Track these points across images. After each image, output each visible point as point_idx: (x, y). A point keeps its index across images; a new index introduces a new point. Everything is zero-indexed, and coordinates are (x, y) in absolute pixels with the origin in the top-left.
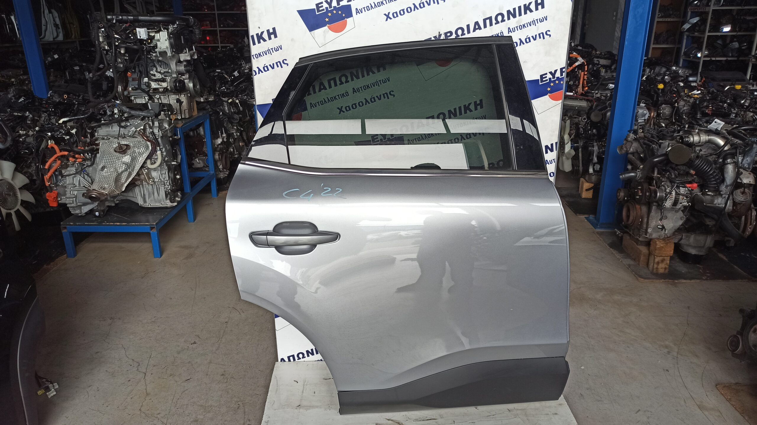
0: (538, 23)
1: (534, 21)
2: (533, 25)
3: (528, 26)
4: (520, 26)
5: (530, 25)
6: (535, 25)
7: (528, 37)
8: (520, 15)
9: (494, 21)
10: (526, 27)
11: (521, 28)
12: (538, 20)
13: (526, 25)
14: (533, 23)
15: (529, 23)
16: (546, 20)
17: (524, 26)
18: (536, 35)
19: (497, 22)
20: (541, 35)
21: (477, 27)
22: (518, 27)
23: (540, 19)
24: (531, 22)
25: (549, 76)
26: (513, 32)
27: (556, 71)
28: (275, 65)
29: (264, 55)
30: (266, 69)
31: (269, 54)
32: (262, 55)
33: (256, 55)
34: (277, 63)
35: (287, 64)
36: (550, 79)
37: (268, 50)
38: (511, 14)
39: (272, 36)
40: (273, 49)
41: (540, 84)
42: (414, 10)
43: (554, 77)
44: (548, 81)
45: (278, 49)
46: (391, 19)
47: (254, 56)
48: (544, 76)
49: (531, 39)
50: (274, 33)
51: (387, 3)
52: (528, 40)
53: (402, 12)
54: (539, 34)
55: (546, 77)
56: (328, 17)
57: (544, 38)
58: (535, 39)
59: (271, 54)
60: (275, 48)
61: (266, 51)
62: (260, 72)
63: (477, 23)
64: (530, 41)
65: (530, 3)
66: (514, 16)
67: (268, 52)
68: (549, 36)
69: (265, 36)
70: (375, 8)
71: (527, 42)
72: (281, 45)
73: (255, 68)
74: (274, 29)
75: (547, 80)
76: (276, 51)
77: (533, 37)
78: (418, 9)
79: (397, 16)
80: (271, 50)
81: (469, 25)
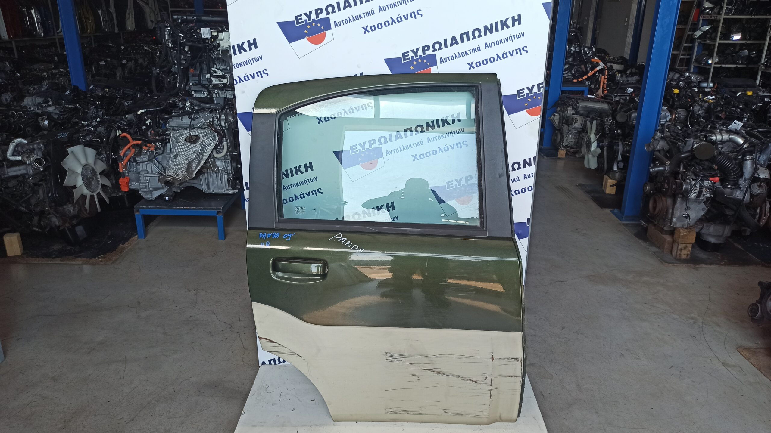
0: (515, 39)
1: (511, 37)
2: (510, 40)
3: (505, 42)
4: (497, 42)
5: (507, 41)
6: (512, 41)
7: (505, 53)
8: (497, 30)
9: (471, 37)
10: (503, 43)
11: (498, 44)
12: (515, 36)
13: (503, 41)
14: (510, 39)
15: (506, 38)
16: (523, 36)
17: (501, 41)
18: (513, 51)
19: (474, 38)
20: (518, 51)
21: (454, 42)
22: (495, 43)
23: (517, 35)
24: (508, 38)
25: (526, 91)
26: (490, 47)
27: (533, 87)
28: (256, 75)
29: (244, 65)
30: (247, 78)
31: (249, 64)
32: (243, 65)
33: (237, 65)
34: (257, 73)
35: (268, 74)
36: (527, 94)
37: (248, 60)
38: (488, 30)
39: (253, 47)
40: (254, 60)
41: (518, 99)
42: (392, 24)
43: (531, 92)
44: (526, 96)
45: (258, 60)
46: (369, 32)
47: (235, 66)
48: (521, 92)
49: (508, 54)
50: (255, 43)
51: (365, 17)
52: (505, 56)
53: (380, 26)
54: (516, 50)
55: (523, 92)
56: (307, 29)
57: (521, 54)
58: (512, 55)
59: (252, 64)
60: (255, 58)
61: (247, 61)
62: (241, 81)
63: (454, 38)
64: (507, 57)
65: (507, 19)
66: (491, 32)
67: (249, 62)
68: (526, 52)
69: (246, 46)
70: (353, 21)
71: (504, 58)
72: (261, 56)
73: (235, 78)
74: (254, 40)
75: (524, 95)
76: (256, 61)
77: (509, 52)
78: (395, 23)
79: (375, 29)
80: (252, 61)
81: (446, 39)
